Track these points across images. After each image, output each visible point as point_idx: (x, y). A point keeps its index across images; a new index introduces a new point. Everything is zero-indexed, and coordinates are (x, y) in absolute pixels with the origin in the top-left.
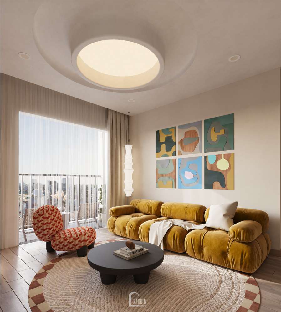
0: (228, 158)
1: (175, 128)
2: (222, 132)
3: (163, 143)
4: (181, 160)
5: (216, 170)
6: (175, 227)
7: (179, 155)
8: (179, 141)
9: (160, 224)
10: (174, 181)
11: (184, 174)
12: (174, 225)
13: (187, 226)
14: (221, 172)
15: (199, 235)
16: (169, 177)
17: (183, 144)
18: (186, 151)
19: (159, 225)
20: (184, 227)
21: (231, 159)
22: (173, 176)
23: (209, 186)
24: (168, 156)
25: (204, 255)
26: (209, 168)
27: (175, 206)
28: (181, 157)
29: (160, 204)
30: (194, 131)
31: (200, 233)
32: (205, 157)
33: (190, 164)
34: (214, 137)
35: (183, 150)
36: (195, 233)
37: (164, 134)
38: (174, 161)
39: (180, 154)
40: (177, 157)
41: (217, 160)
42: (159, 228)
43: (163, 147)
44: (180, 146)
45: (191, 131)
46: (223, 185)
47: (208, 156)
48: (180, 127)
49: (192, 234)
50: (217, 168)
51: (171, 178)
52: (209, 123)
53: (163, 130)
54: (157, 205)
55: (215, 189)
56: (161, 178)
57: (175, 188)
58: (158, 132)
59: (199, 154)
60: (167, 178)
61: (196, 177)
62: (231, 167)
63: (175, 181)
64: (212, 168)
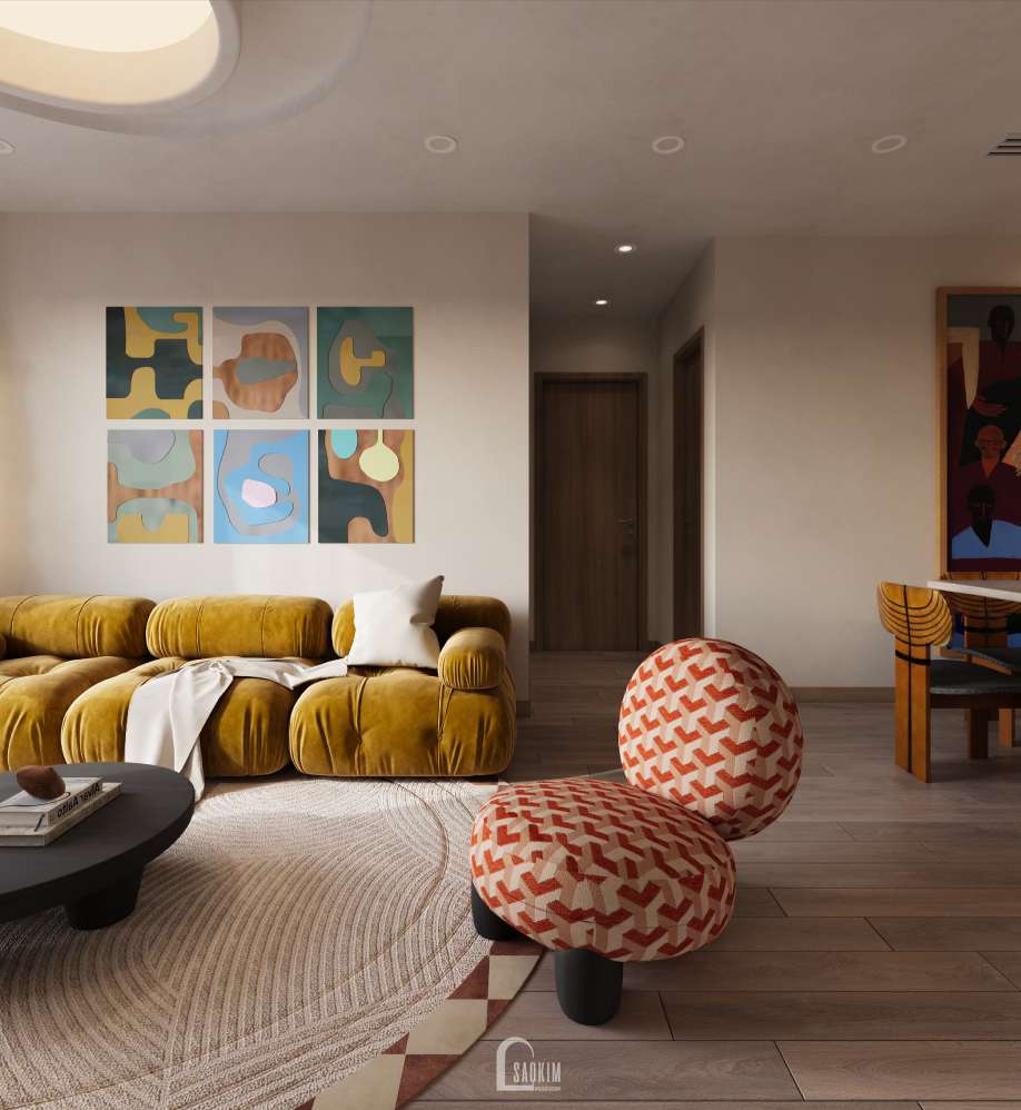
0: (396, 441)
1: (199, 311)
2: (378, 359)
3: (142, 362)
4: (225, 437)
5: (356, 480)
6: (242, 685)
7: (216, 416)
8: (219, 364)
9: (178, 683)
10: (194, 515)
11: (240, 488)
12: (237, 679)
13: (285, 674)
14: (373, 485)
15: (345, 694)
16: (173, 501)
17: (237, 380)
18: (246, 405)
19: (172, 690)
20: (276, 678)
21: (405, 447)
22: (189, 495)
23: (333, 532)
24: (167, 416)
25: (364, 758)
26: (334, 473)
27: (215, 608)
28: (223, 425)
29: (142, 610)
30: (281, 339)
31: (347, 688)
32: (322, 434)
33: (264, 456)
34: (350, 369)
35: (235, 401)
36: (327, 691)
37: (148, 324)
38: (197, 440)
39: (221, 412)
40: (208, 424)
41: (360, 448)
42: (175, 700)
43: (144, 379)
44: (220, 383)
45: (266, 335)
46: (381, 528)
47: (330, 431)
48: (221, 313)
49: (319, 695)
50: (362, 474)
51: (181, 503)
52: (335, 322)
53: (142, 311)
54: (128, 613)
55: (355, 542)
56: (134, 505)
57: (202, 542)
58: (115, 317)
59: (298, 419)
60: (162, 504)
61: (286, 503)
62: (405, 473)
63: (200, 515)
64: (343, 471)
